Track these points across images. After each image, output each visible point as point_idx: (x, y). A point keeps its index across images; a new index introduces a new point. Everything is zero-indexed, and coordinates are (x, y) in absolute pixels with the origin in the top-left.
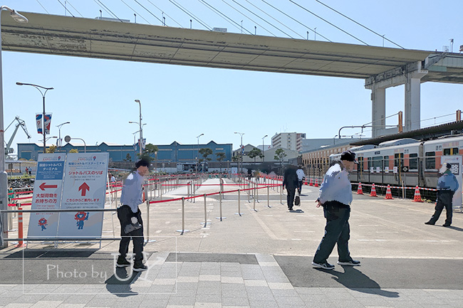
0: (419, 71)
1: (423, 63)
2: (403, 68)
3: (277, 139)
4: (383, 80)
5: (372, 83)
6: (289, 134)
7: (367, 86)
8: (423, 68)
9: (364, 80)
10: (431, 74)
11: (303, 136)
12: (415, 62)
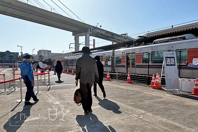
0: (89, 32)
1: (90, 29)
2: (85, 30)
3: (39, 52)
4: (78, 33)
5: (75, 34)
6: (45, 50)
7: (73, 35)
8: (90, 31)
9: (72, 32)
10: (93, 34)
11: (50, 51)
12: (88, 29)
